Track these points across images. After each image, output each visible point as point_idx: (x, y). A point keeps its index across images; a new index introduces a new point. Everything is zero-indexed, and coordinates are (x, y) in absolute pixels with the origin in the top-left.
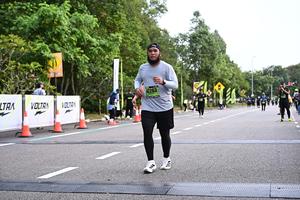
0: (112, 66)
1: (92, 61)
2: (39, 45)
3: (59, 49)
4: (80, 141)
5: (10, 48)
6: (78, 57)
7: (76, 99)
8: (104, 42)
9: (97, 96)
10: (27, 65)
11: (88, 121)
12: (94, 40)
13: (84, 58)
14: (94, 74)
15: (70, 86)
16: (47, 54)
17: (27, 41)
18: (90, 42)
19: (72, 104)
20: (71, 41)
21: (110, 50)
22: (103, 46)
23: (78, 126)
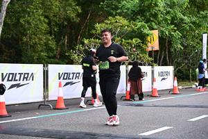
0: (202, 40)
1: (184, 36)
2: (139, 24)
3: (155, 27)
4: (173, 105)
5: (116, 27)
6: (172, 33)
7: (170, 69)
8: (194, 19)
9: (188, 66)
10: (130, 41)
11: (180, 87)
12: (186, 18)
13: (177, 34)
14: (185, 47)
15: (165, 57)
16: (146, 31)
17: (130, 22)
18: (182, 20)
19: (167, 73)
20: (166, 20)
21: (200, 26)
22: (194, 23)
23: (172, 92)
